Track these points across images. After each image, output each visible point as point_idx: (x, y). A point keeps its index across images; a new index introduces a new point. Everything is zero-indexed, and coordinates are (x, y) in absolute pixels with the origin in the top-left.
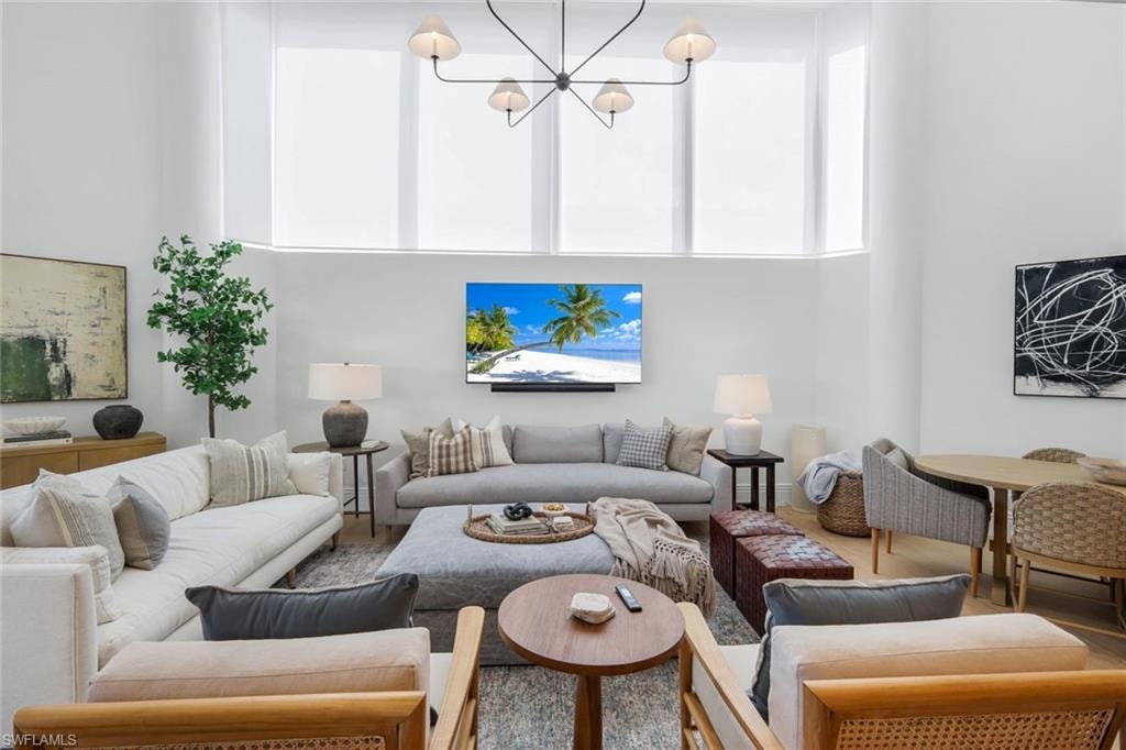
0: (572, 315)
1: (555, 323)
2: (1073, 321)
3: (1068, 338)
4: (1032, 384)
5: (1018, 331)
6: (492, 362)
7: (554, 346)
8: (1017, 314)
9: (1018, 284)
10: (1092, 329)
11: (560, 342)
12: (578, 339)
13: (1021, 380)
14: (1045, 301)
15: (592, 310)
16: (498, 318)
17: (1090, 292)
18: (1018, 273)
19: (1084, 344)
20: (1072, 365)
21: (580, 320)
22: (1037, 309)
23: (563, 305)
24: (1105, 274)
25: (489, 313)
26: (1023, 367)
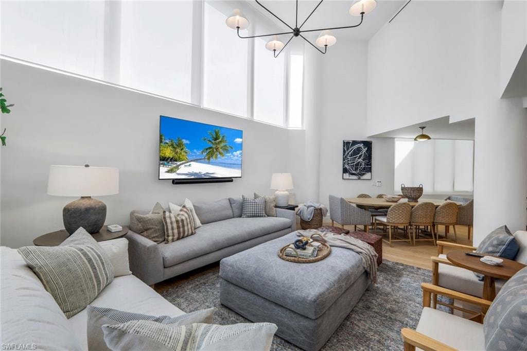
0: (214, 146)
1: (207, 149)
2: (355, 158)
3: (354, 162)
4: (347, 176)
5: (344, 160)
6: (177, 167)
7: (206, 160)
8: (344, 155)
9: (344, 146)
10: (359, 160)
11: (209, 159)
12: (216, 158)
13: (344, 174)
14: (350, 152)
15: (222, 145)
16: (180, 145)
17: (359, 150)
18: (344, 142)
19: (357, 165)
20: (355, 170)
21: (217, 149)
22: (348, 153)
23: (210, 141)
24: (361, 145)
25: (175, 141)
26: (345, 171)
